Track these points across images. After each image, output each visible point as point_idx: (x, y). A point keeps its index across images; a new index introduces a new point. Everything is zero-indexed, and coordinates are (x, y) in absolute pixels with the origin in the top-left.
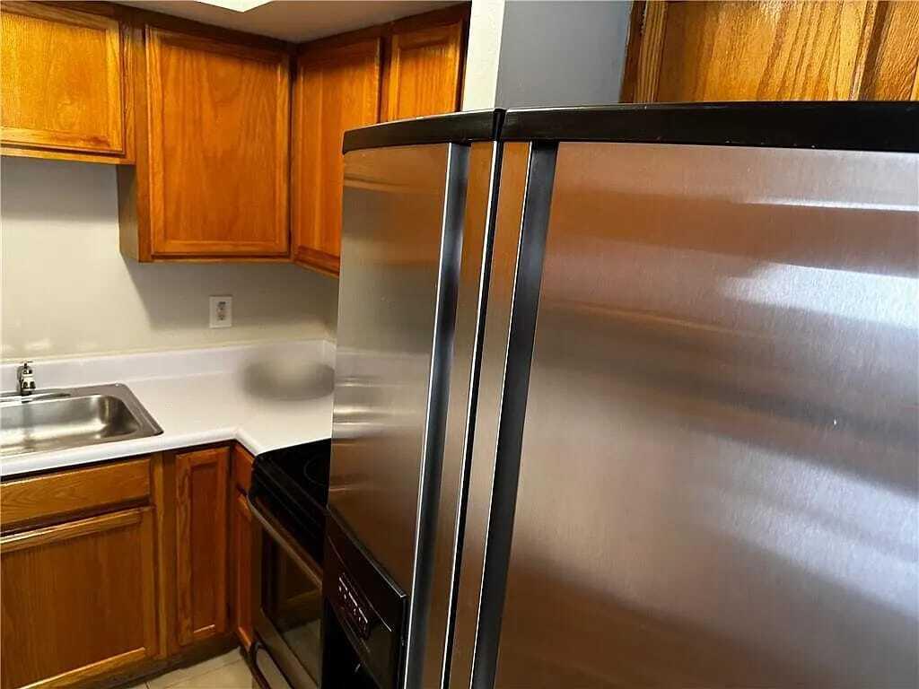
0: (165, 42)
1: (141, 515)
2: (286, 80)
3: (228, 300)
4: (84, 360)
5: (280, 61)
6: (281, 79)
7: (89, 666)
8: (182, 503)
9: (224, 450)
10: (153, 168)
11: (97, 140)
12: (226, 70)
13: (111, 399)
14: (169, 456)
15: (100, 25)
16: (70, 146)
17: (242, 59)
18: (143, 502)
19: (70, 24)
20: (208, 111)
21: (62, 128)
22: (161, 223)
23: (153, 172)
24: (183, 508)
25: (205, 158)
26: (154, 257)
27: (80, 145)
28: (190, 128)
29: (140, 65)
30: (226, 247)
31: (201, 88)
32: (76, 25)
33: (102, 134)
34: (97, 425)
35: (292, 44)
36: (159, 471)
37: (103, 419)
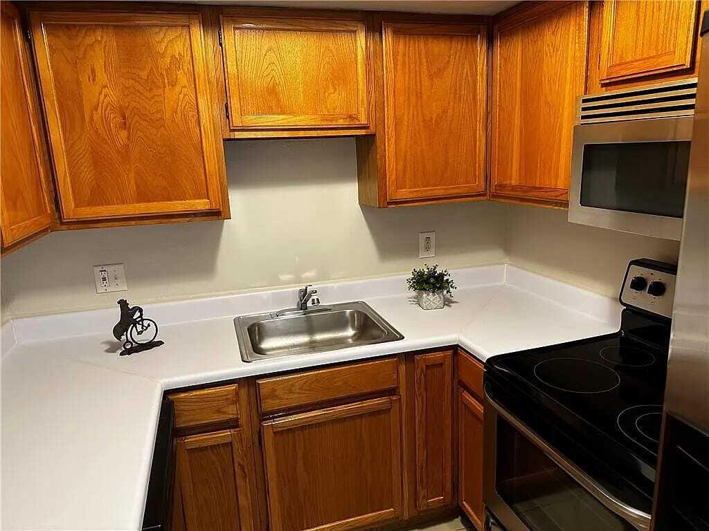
0: (396, 33)
1: (391, 402)
2: (484, 48)
3: (433, 236)
4: (338, 284)
5: (479, 33)
6: (480, 47)
7: (356, 518)
8: (419, 394)
9: (450, 353)
10: (388, 135)
11: (351, 117)
12: (439, 47)
13: (359, 312)
14: (409, 357)
15: (351, 28)
16: (334, 124)
17: (450, 36)
18: (392, 392)
19: (332, 31)
20: (426, 82)
21: (328, 111)
22: (393, 177)
23: (388, 138)
24: (420, 399)
25: (424, 120)
26: (389, 203)
27: (341, 122)
28: (413, 99)
29: (378, 54)
30: (439, 191)
31: (421, 64)
32: (337, 31)
33: (354, 112)
34: (350, 332)
35: (488, 17)
36: (403, 368)
37: (353, 327)
